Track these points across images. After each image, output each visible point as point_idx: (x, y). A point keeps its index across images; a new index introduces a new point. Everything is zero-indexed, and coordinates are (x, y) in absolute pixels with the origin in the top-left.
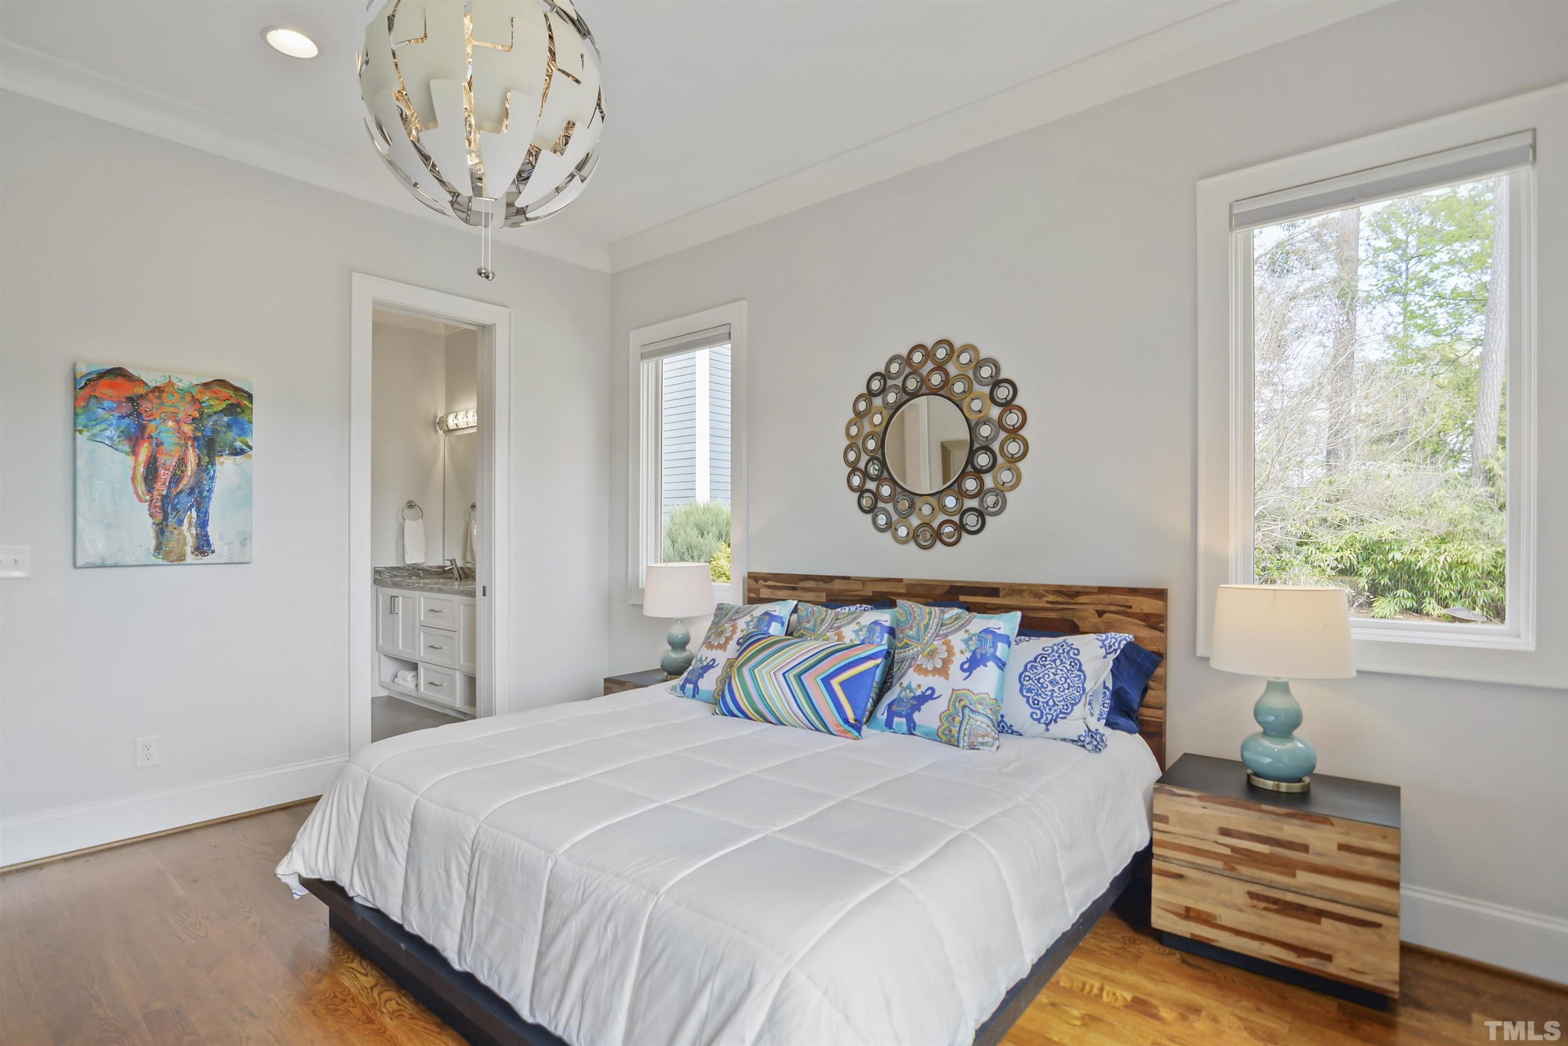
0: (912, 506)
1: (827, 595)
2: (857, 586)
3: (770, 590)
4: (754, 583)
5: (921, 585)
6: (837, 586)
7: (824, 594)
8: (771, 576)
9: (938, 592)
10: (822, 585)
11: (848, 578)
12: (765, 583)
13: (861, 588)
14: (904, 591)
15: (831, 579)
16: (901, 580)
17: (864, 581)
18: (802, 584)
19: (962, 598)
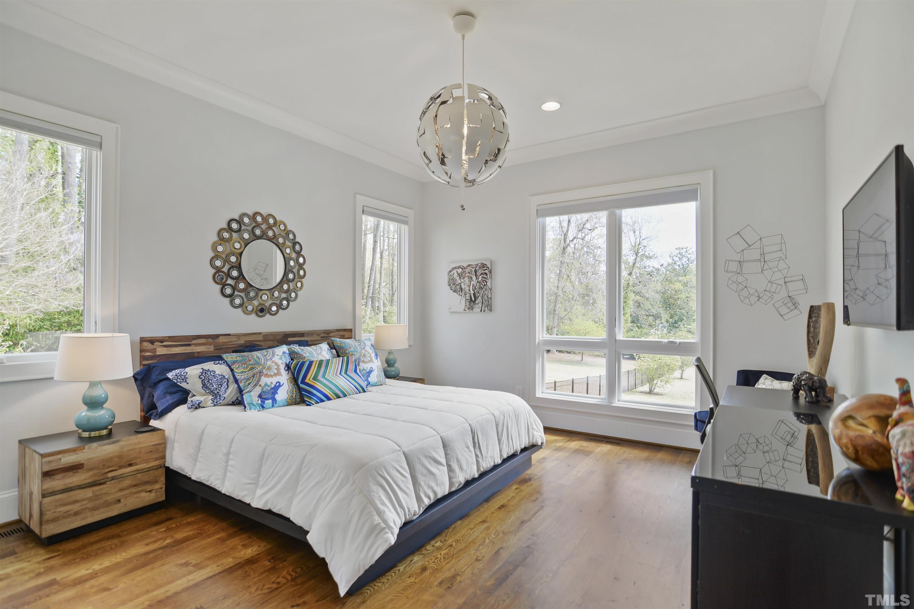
0: (257, 295)
1: (214, 346)
2: (234, 339)
3: (166, 348)
4: (150, 345)
5: (271, 335)
6: (221, 340)
7: (212, 347)
8: (167, 338)
9: (279, 337)
10: (210, 340)
11: (229, 335)
12: (161, 344)
13: (238, 340)
14: (262, 339)
15: (217, 336)
16: (260, 333)
17: (238, 336)
18: (194, 342)
19: (290, 339)
